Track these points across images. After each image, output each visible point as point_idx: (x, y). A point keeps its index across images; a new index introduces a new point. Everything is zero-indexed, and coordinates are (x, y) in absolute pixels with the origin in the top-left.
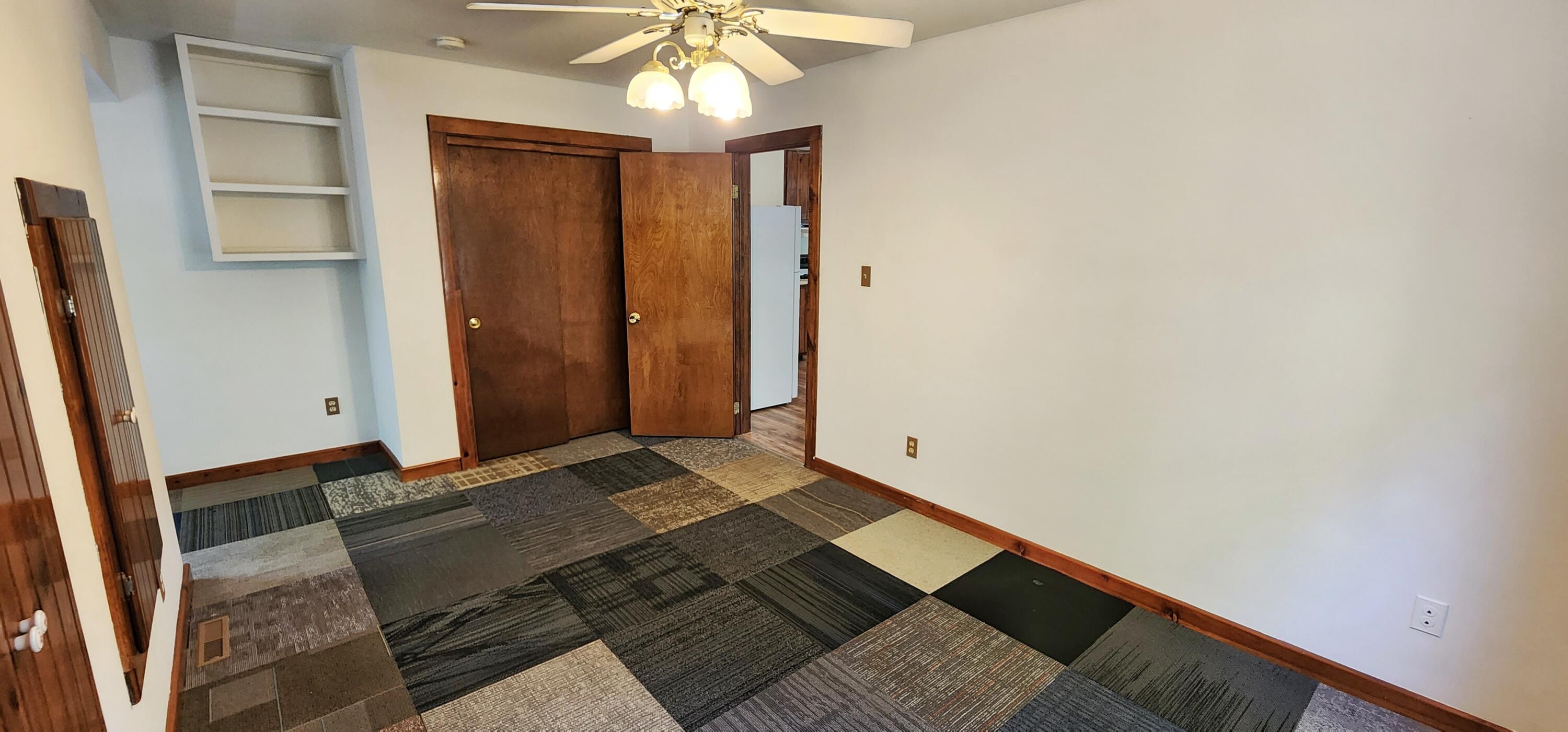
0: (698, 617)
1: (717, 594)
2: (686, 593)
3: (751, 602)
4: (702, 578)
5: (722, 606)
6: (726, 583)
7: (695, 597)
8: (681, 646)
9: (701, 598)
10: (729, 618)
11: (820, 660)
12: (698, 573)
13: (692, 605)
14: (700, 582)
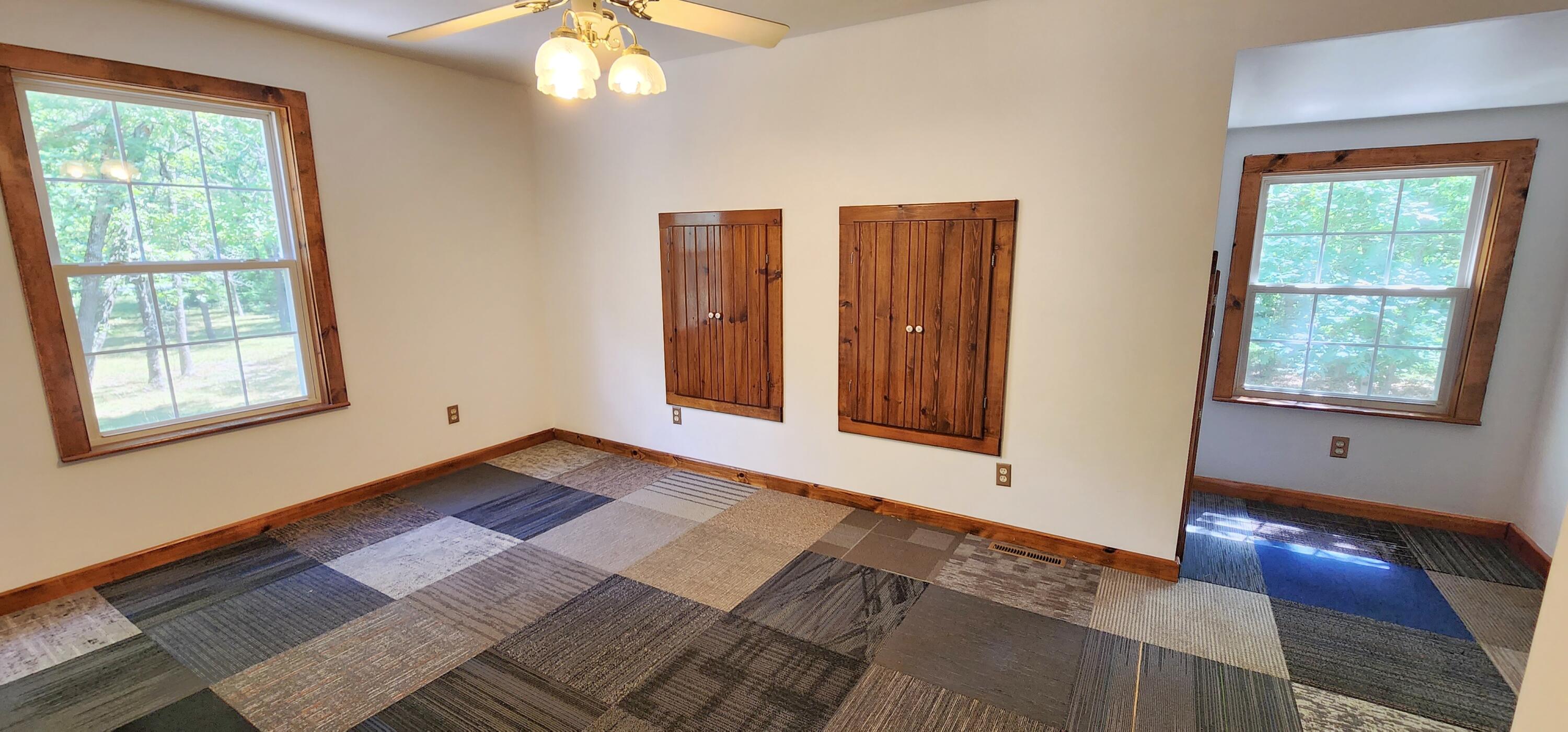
0: (642, 652)
1: (627, 685)
2: (668, 678)
3: (578, 685)
4: (655, 706)
5: (617, 671)
6: (620, 705)
7: (655, 676)
8: (646, 622)
9: (646, 674)
10: (605, 658)
11: (501, 637)
12: (667, 713)
13: (654, 664)
14: (654, 698)
